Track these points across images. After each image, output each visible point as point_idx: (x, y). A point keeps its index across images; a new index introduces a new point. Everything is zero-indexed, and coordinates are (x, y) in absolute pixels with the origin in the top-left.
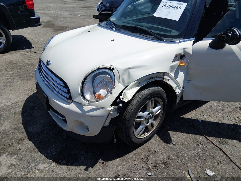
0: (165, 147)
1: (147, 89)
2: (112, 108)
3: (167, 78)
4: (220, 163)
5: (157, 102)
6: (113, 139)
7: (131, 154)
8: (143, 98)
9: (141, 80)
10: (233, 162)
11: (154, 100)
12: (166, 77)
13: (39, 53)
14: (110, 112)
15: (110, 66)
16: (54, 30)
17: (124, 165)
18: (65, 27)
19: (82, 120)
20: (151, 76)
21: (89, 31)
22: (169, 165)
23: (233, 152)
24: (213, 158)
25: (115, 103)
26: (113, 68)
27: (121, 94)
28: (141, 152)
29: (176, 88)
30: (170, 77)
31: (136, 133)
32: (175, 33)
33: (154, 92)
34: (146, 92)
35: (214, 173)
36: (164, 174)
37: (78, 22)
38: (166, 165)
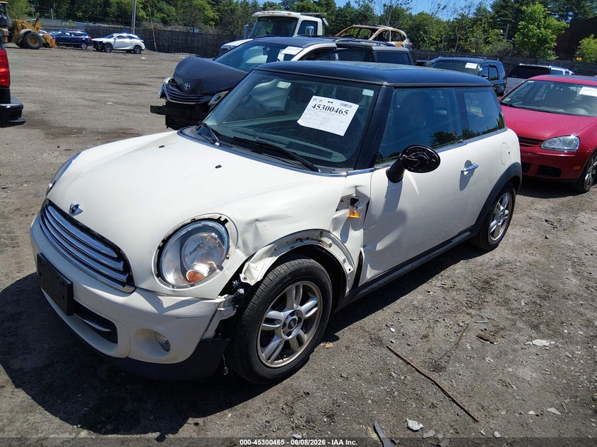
0: (327, 383)
1: (287, 264)
2: (222, 299)
3: (327, 240)
4: (433, 406)
5: (309, 292)
6: (221, 366)
7: (257, 402)
8: (278, 279)
9: (279, 243)
10: (457, 404)
11: (301, 286)
12: (325, 239)
13: (14, 188)
14: (218, 307)
15: (219, 216)
16: (47, 134)
17: (244, 424)
18: (76, 128)
19: (159, 329)
20: (297, 235)
21: (163, 146)
22: (335, 417)
23: (455, 385)
24: (419, 399)
25: (228, 289)
26: (226, 219)
27: (240, 270)
28: (278, 397)
29: (344, 261)
30: (331, 238)
31: (263, 356)
32: (338, 157)
33: (300, 269)
34: (282, 269)
35: (421, 426)
36: (327, 433)
37: (109, 119)
38: (331, 416)
